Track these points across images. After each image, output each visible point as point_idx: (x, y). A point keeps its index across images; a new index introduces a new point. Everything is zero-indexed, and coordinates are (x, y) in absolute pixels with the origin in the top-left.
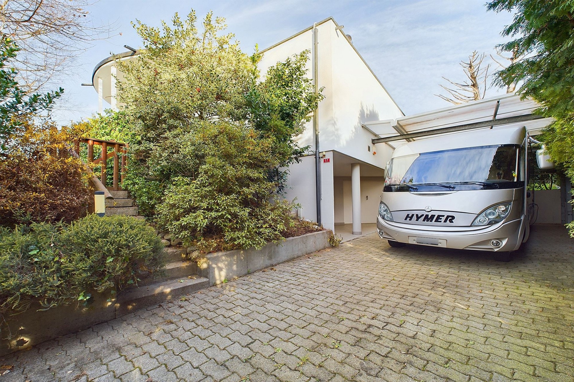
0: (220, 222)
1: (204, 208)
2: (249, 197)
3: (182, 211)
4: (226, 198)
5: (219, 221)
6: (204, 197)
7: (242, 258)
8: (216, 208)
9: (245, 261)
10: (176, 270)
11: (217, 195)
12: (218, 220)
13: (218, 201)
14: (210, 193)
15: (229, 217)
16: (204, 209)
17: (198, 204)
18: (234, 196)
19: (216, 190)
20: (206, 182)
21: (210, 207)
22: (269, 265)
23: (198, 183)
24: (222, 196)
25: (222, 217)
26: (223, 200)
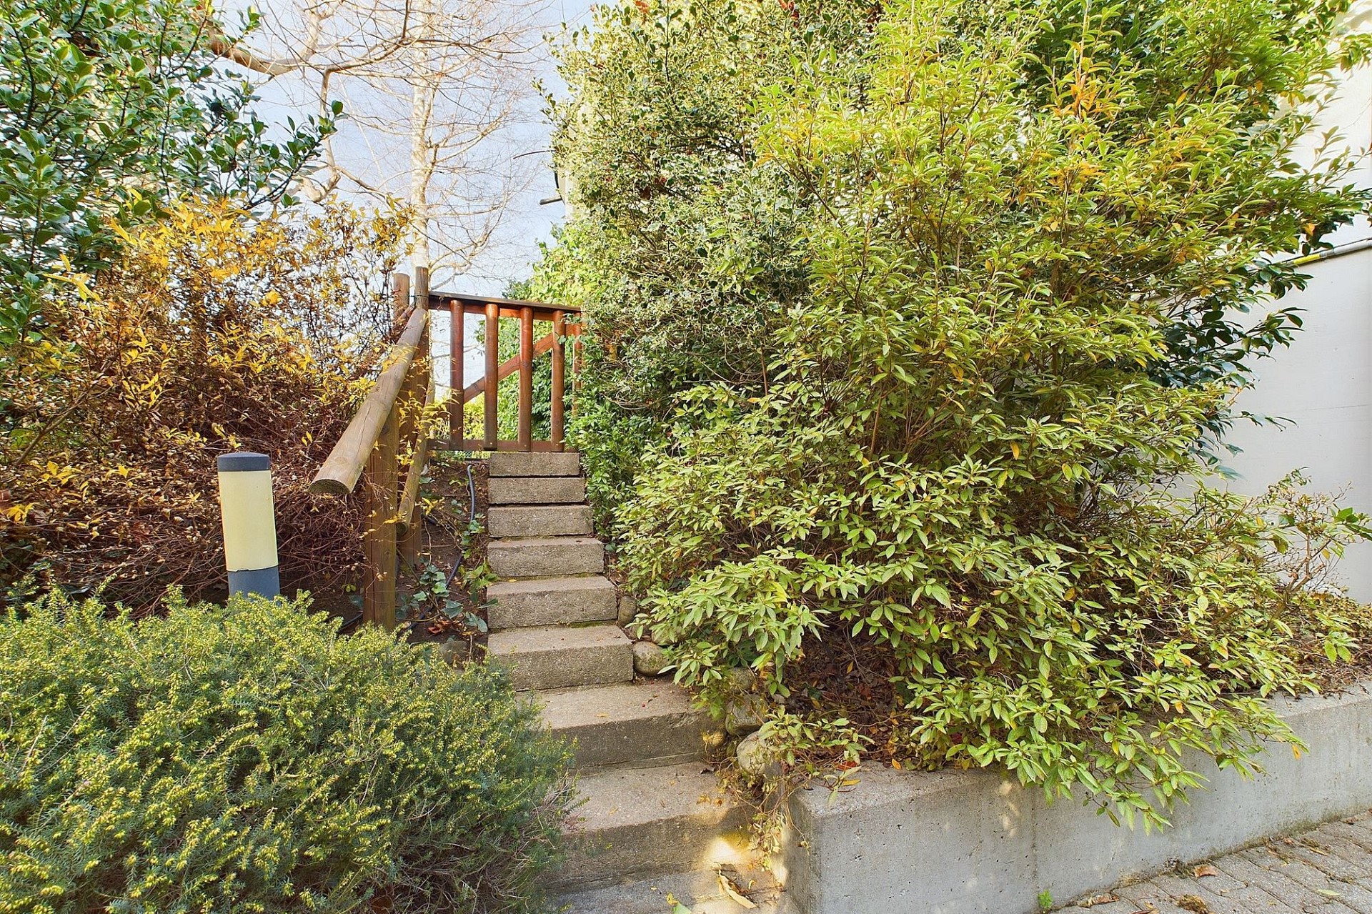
0: (884, 620)
1: (798, 539)
2: (1074, 473)
3: (692, 543)
4: (924, 485)
5: (876, 616)
6: (803, 474)
7: (1006, 822)
8: (862, 538)
9: (1020, 836)
10: (664, 831)
11: (867, 464)
12: (871, 609)
13: (876, 500)
14: (832, 452)
15: (942, 596)
16: (796, 544)
17: (766, 513)
18: (966, 470)
19: (865, 441)
20: (810, 400)
21: (826, 533)
22: (1158, 861)
23: (777, 405)
24: (896, 471)
25: (898, 590)
26: (905, 497)
